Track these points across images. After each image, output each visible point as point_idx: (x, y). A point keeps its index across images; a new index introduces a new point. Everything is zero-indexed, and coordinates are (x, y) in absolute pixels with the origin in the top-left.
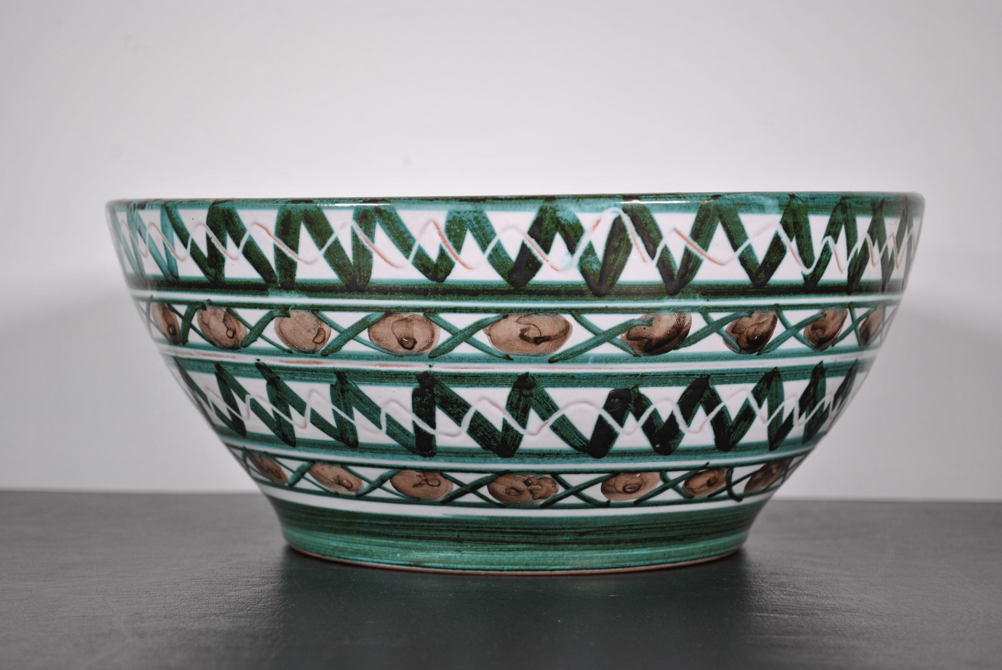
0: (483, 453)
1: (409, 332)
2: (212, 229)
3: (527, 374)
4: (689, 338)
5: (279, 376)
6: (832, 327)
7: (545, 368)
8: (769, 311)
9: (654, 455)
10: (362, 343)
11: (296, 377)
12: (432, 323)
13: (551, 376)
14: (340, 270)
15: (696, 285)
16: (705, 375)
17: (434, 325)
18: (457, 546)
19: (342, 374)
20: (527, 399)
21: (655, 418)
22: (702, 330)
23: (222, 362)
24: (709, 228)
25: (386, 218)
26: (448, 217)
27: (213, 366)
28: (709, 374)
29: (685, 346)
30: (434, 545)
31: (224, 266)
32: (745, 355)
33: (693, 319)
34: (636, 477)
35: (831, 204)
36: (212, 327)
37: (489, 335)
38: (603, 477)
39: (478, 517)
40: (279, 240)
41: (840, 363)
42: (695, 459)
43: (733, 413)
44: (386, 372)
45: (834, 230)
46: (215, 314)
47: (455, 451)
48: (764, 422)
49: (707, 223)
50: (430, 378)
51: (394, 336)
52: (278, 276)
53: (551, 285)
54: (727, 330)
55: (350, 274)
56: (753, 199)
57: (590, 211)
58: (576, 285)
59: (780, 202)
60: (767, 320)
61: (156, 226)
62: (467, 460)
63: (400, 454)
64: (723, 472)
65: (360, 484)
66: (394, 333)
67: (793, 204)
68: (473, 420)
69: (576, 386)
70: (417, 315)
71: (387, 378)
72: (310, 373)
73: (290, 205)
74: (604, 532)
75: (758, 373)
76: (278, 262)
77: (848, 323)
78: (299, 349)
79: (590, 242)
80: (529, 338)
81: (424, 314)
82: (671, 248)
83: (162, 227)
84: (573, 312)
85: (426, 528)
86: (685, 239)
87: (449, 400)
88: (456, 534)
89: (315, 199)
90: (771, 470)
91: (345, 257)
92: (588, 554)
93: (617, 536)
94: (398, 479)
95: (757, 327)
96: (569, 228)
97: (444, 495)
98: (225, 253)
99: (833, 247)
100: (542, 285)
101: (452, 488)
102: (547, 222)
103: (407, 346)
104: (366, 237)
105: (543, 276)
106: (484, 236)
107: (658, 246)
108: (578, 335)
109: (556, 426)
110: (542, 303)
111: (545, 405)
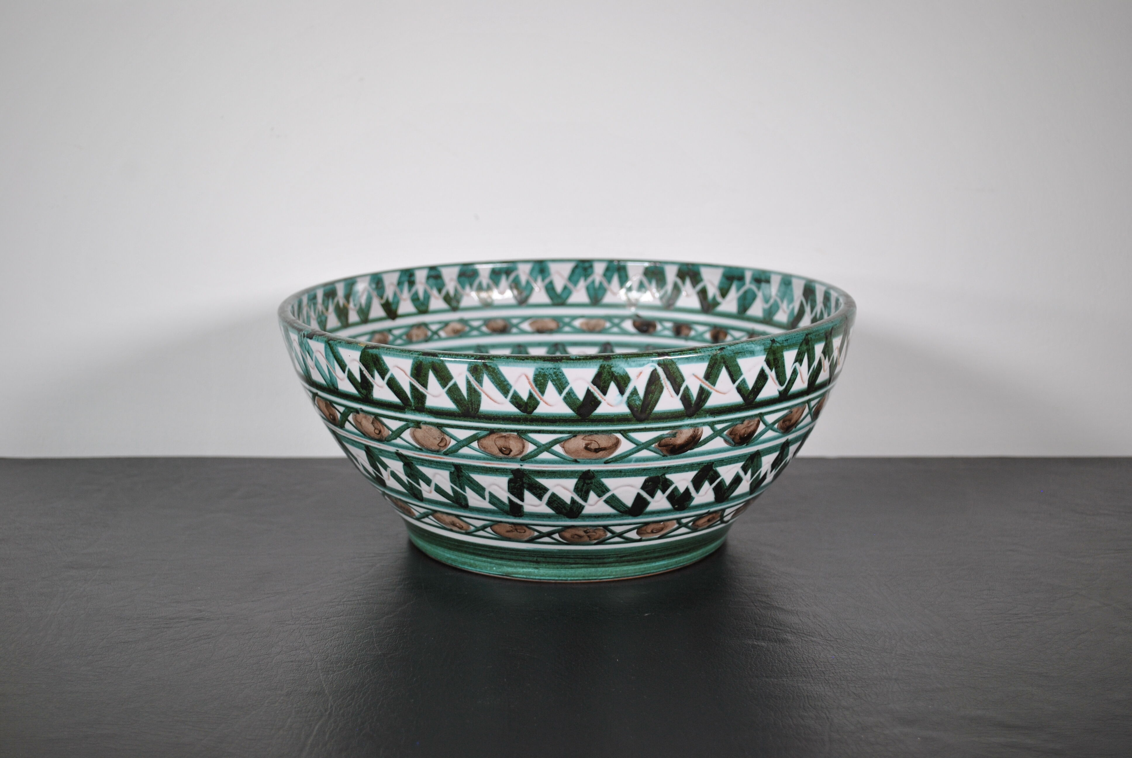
0: (557, 516)
1: (507, 444)
2: (364, 365)
3: (589, 471)
4: (701, 442)
5: (413, 462)
6: (796, 418)
7: (601, 467)
8: (756, 418)
9: (674, 511)
10: (473, 449)
11: (425, 464)
12: (524, 440)
13: (605, 472)
14: (457, 402)
15: (707, 409)
16: (710, 463)
18: (535, 565)
19: (458, 467)
20: (589, 486)
21: (676, 491)
22: (710, 436)
23: (370, 446)
24: (716, 371)
25: (491, 371)
26: (535, 372)
27: (363, 446)
28: (713, 461)
29: (698, 447)
30: (519, 564)
31: (372, 390)
32: (738, 447)
33: (704, 431)
34: (660, 524)
35: (799, 341)
36: (363, 425)
37: (563, 447)
38: (638, 526)
39: (550, 549)
40: (414, 379)
41: (799, 435)
42: (701, 510)
43: (728, 481)
44: (490, 468)
45: (800, 358)
46: (366, 418)
47: (536, 514)
48: (748, 481)
49: (715, 368)
50: (521, 472)
51: (496, 447)
52: (413, 402)
53: (607, 416)
54: (727, 434)
55: (465, 406)
56: (747, 348)
57: (635, 366)
58: (625, 415)
59: (764, 347)
60: (753, 424)
61: (321, 353)
62: (545, 520)
63: (498, 514)
64: (719, 512)
65: (469, 527)
66: (496, 444)
67: (773, 347)
68: (550, 498)
69: (623, 477)
70: (513, 434)
71: (490, 471)
72: (435, 463)
73: (421, 357)
74: (637, 555)
75: (745, 455)
76: (413, 393)
77: (807, 410)
78: (427, 449)
79: (635, 387)
80: (592, 449)
81: (518, 434)
82: (690, 387)
83: (326, 355)
85: (514, 554)
86: (700, 380)
87: (534, 486)
88: (535, 558)
91: (461, 395)
92: (625, 568)
93: (645, 556)
94: (496, 527)
95: (746, 429)
96: (620, 378)
97: (528, 537)
98: (373, 382)
99: (799, 369)
100: (601, 415)
101: (534, 534)
102: (605, 375)
103: (505, 453)
104: (477, 383)
105: (600, 410)
106: (561, 384)
107: (681, 386)
108: (625, 446)
109: (608, 501)
110: (601, 427)
111: (601, 488)
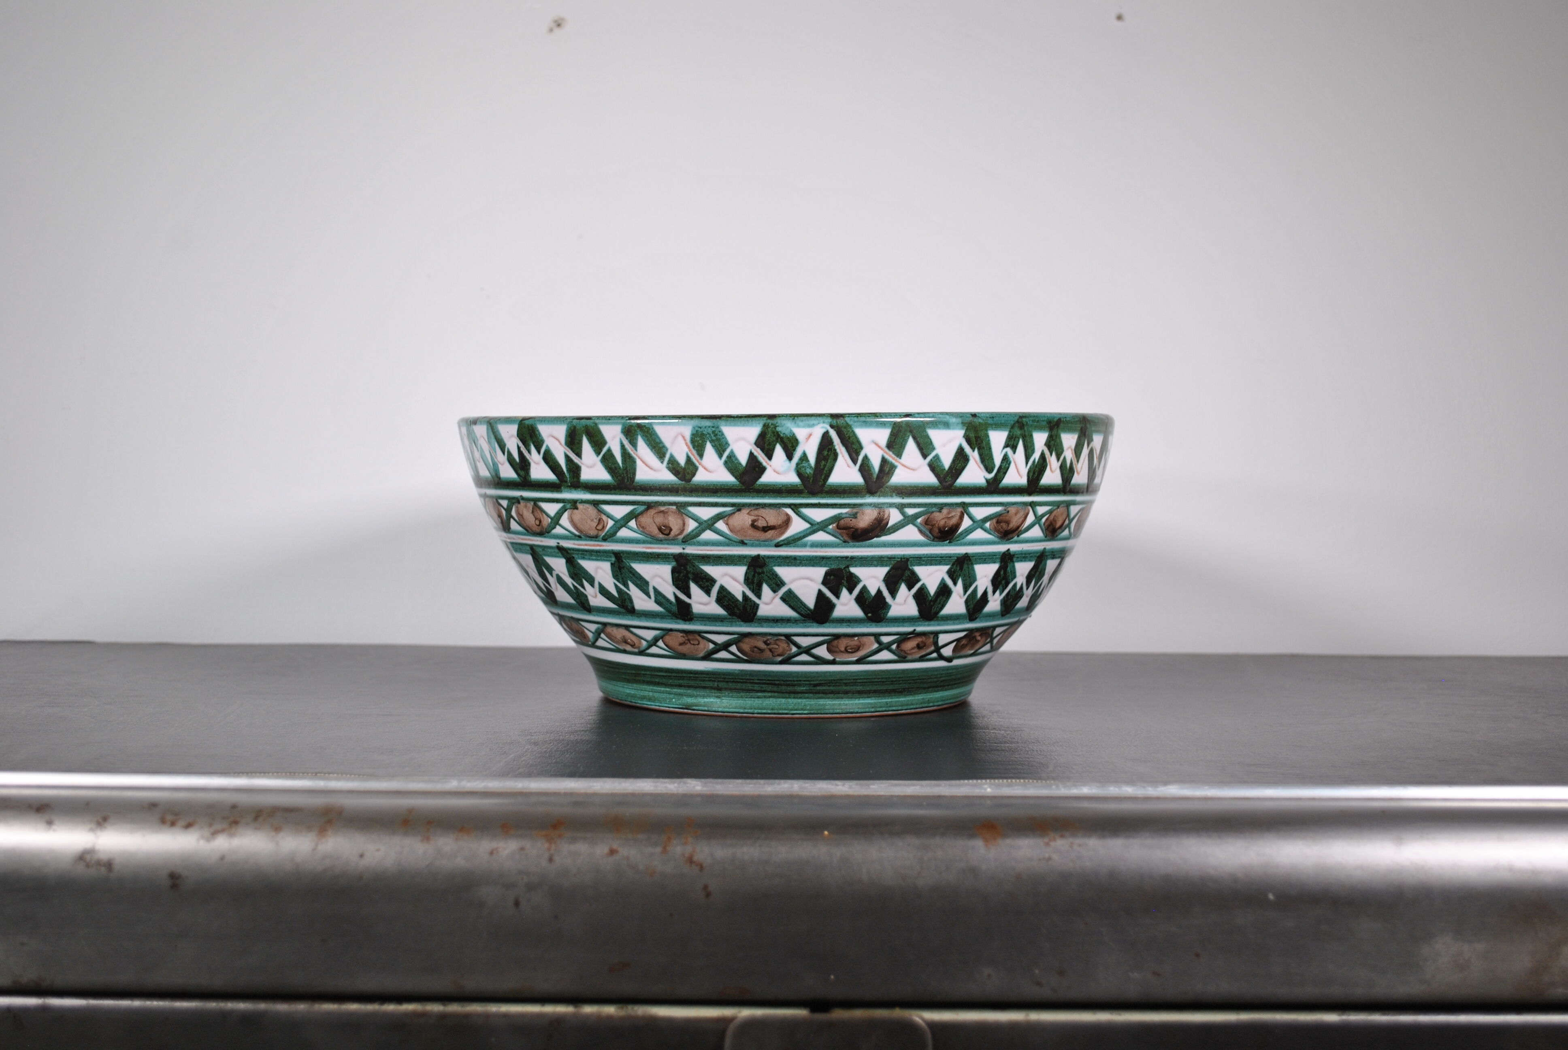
0: (729, 619)
1: (666, 521)
2: (521, 440)
3: (758, 556)
4: (889, 528)
5: (574, 556)
6: (1016, 522)
7: (772, 551)
8: (957, 507)
9: (868, 622)
10: (632, 530)
11: (586, 557)
12: (683, 515)
13: (778, 558)
14: (612, 472)
15: (892, 486)
16: (904, 558)
17: (684, 516)
18: (717, 693)
19: (618, 555)
20: (760, 576)
21: (865, 592)
22: (900, 522)
23: (534, 545)
24: (901, 441)
25: (646, 431)
26: (692, 431)
27: (528, 548)
28: (908, 557)
29: (886, 535)
30: (700, 692)
31: (530, 469)
32: (938, 543)
33: (891, 513)
34: (854, 640)
35: (1009, 422)
36: (525, 517)
37: (727, 524)
38: (827, 639)
39: (731, 670)
40: (568, 449)
41: (1027, 551)
42: (903, 626)
43: (932, 589)
44: (650, 553)
45: (1012, 443)
46: (526, 507)
47: (707, 616)
48: (960, 597)
49: (900, 437)
50: (684, 558)
51: (655, 525)
52: (568, 476)
53: (774, 485)
54: (921, 522)
55: (620, 476)
56: (940, 418)
57: (804, 427)
58: (794, 485)
59: (962, 420)
60: (955, 515)
61: (484, 438)
62: (717, 624)
63: (667, 619)
64: (930, 638)
65: (640, 643)
66: (655, 522)
67: (975, 422)
68: (719, 592)
69: (798, 566)
70: (672, 508)
71: (652, 558)
72: (595, 554)
73: (576, 422)
74: (833, 684)
75: (950, 557)
76: (568, 466)
77: (1031, 518)
78: (586, 535)
79: (804, 451)
80: (759, 527)
81: (676, 508)
82: (870, 456)
83: (488, 439)
84: (792, 507)
85: (693, 678)
86: (882, 449)
87: (699, 576)
88: (716, 684)
89: (594, 417)
90: (975, 637)
91: (616, 462)
92: (821, 701)
93: (845, 688)
94: (667, 638)
95: (947, 520)
96: (787, 440)
97: (704, 652)
98: (531, 459)
99: (1012, 456)
100: (766, 484)
101: (709, 646)
102: (769, 435)
103: (665, 533)
104: (631, 446)
105: (767, 478)
106: (721, 446)
107: (859, 454)
108: (797, 526)
109: (785, 598)
110: (767, 499)
111: (774, 580)
